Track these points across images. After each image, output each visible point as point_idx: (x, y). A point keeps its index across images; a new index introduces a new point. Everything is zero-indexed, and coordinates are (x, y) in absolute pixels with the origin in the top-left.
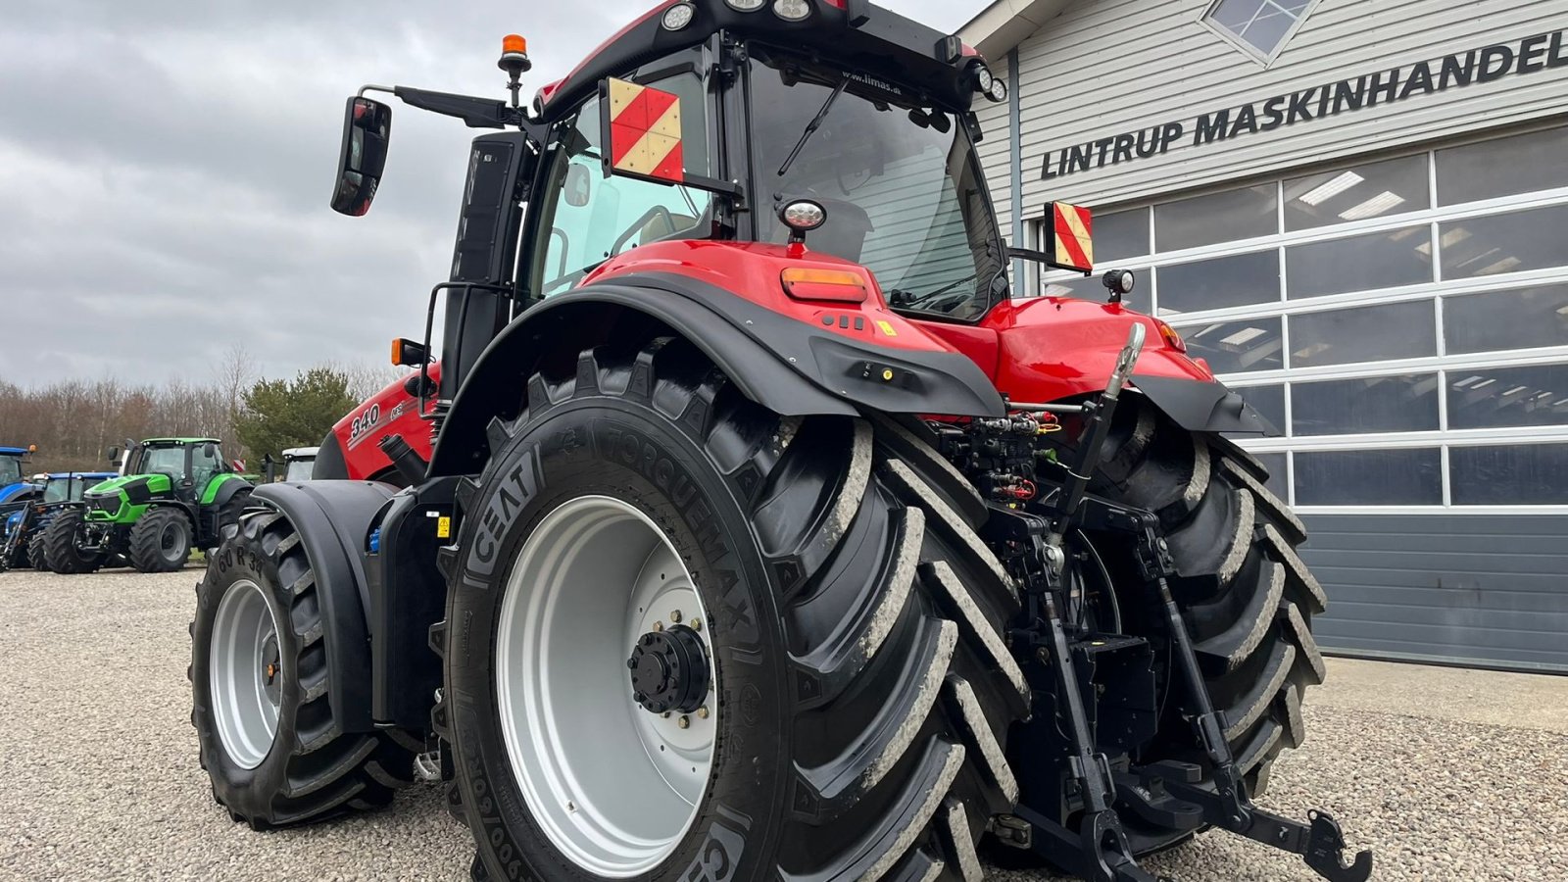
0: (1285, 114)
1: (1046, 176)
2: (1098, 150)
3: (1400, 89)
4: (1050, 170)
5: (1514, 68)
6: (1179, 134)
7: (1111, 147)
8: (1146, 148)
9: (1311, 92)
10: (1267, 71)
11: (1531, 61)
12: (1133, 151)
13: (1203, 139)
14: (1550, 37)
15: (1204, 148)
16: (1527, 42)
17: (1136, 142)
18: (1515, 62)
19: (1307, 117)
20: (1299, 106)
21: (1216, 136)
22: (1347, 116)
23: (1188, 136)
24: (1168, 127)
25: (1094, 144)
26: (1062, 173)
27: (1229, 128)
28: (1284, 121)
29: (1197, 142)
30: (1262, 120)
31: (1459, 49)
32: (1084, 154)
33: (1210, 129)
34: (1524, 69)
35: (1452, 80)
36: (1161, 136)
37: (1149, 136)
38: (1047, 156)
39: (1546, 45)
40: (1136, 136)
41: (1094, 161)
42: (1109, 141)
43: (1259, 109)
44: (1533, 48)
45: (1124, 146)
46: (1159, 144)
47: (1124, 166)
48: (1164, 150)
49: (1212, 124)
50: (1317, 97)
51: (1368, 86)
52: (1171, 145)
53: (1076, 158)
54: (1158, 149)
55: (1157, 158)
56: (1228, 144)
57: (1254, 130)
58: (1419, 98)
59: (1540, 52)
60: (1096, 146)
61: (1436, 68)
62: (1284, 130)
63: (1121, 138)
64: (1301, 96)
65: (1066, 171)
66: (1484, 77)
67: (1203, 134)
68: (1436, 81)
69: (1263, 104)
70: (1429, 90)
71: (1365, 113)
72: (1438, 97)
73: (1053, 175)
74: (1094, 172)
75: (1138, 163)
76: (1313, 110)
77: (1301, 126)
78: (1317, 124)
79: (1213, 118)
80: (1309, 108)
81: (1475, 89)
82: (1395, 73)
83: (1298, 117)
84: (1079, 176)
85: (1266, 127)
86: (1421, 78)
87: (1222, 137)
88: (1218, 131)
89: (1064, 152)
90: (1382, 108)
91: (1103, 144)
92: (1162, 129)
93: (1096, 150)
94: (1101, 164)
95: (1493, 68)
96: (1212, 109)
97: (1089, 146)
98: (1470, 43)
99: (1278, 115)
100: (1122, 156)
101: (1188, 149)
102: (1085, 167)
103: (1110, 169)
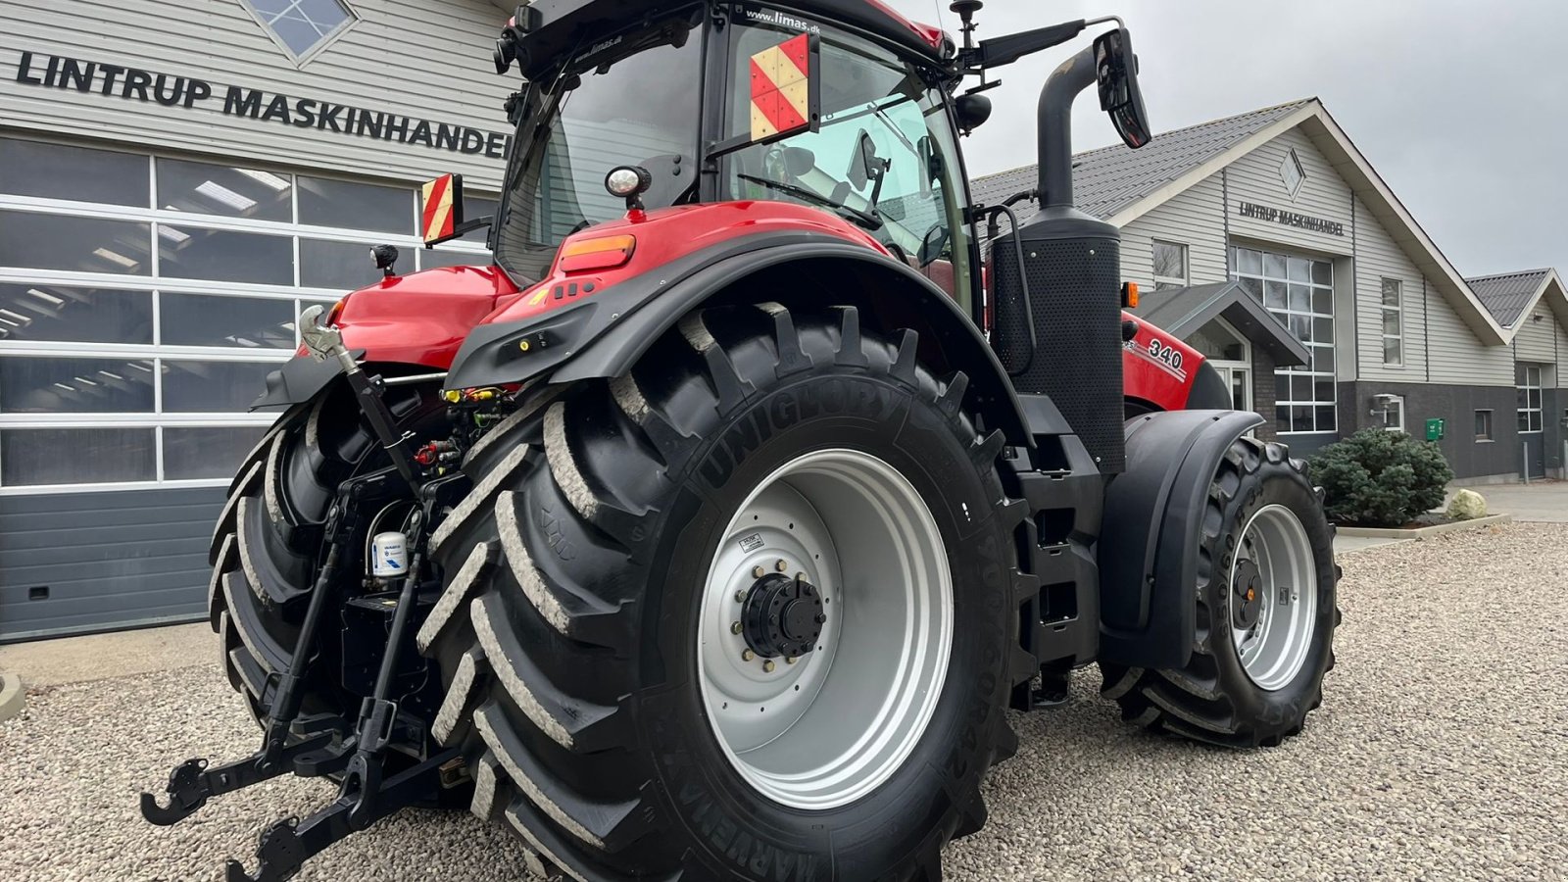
0: (317, 119)
1: (23, 78)
2: (103, 75)
3: (409, 135)
4: (31, 74)
5: (484, 151)
6: (206, 94)
7: (121, 77)
8: (167, 95)
9: (339, 108)
10: (299, 71)
11: (494, 150)
12: (150, 92)
13: (234, 110)
14: (505, 137)
15: (232, 120)
16: (493, 136)
17: (153, 84)
18: (485, 147)
19: (336, 129)
20: (328, 117)
21: (248, 113)
22: (366, 141)
23: (215, 101)
24: (194, 83)
25: (97, 67)
26: (49, 83)
27: (262, 111)
28: (316, 124)
29: (227, 111)
30: (293, 116)
31: (452, 121)
32: (83, 72)
33: (241, 103)
34: (489, 154)
35: (445, 144)
36: (185, 89)
37: (170, 83)
38: (27, 57)
39: (503, 142)
40: (154, 78)
41: (97, 85)
42: (120, 70)
43: (292, 104)
44: (496, 141)
45: (138, 83)
46: (183, 97)
47: (134, 104)
48: (188, 105)
49: (244, 99)
50: (344, 114)
51: (385, 123)
52: (196, 103)
53: (69, 73)
54: (182, 101)
55: (177, 111)
56: (258, 124)
57: (286, 121)
58: (420, 148)
59: (499, 146)
60: (101, 69)
61: (434, 129)
62: (312, 132)
63: (133, 73)
64: (331, 108)
65: (56, 82)
66: (465, 150)
67: (234, 106)
68: (434, 139)
69: (297, 101)
70: (429, 144)
71: (380, 143)
72: (432, 152)
73: (35, 82)
74: (94, 97)
75: (153, 107)
76: (342, 125)
77: (327, 134)
78: (342, 138)
79: (245, 95)
80: (337, 121)
81: (457, 156)
82: (406, 121)
83: (328, 126)
84: (72, 94)
85: (297, 123)
86: (422, 133)
87: (254, 115)
88: (250, 108)
89: (54, 60)
90: (393, 145)
91: (111, 71)
92: (186, 82)
93: (98, 73)
94: (107, 91)
95: (472, 145)
96: (246, 85)
97: (91, 66)
98: (460, 120)
99: (310, 117)
100: (135, 93)
101: (215, 114)
102: (84, 86)
103: (114, 101)
